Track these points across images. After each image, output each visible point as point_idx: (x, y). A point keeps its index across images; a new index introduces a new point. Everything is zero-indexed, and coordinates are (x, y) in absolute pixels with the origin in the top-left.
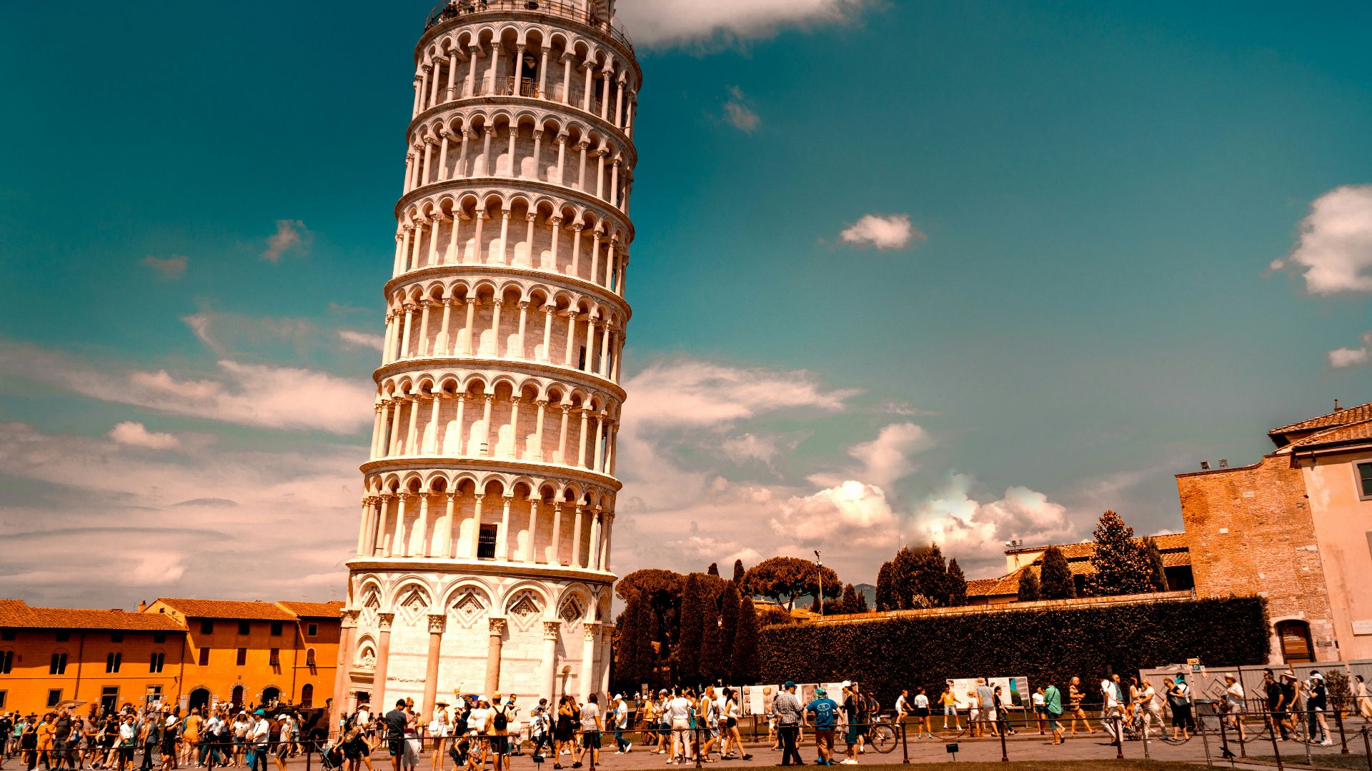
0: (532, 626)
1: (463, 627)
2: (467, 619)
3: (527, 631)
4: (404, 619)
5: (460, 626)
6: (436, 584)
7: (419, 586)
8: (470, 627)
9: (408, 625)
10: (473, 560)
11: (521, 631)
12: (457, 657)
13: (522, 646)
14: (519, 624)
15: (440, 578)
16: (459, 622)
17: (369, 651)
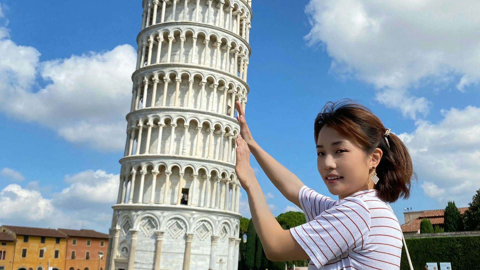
0: (206, 238)
1: (173, 238)
2: (175, 234)
3: (204, 240)
4: (144, 234)
5: (171, 237)
6: (160, 216)
7: (151, 218)
8: (177, 238)
9: (146, 236)
10: (179, 205)
11: (200, 240)
12: (170, 253)
13: (201, 248)
14: (200, 237)
15: (162, 213)
16: (171, 235)
17: (125, 249)
